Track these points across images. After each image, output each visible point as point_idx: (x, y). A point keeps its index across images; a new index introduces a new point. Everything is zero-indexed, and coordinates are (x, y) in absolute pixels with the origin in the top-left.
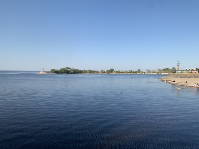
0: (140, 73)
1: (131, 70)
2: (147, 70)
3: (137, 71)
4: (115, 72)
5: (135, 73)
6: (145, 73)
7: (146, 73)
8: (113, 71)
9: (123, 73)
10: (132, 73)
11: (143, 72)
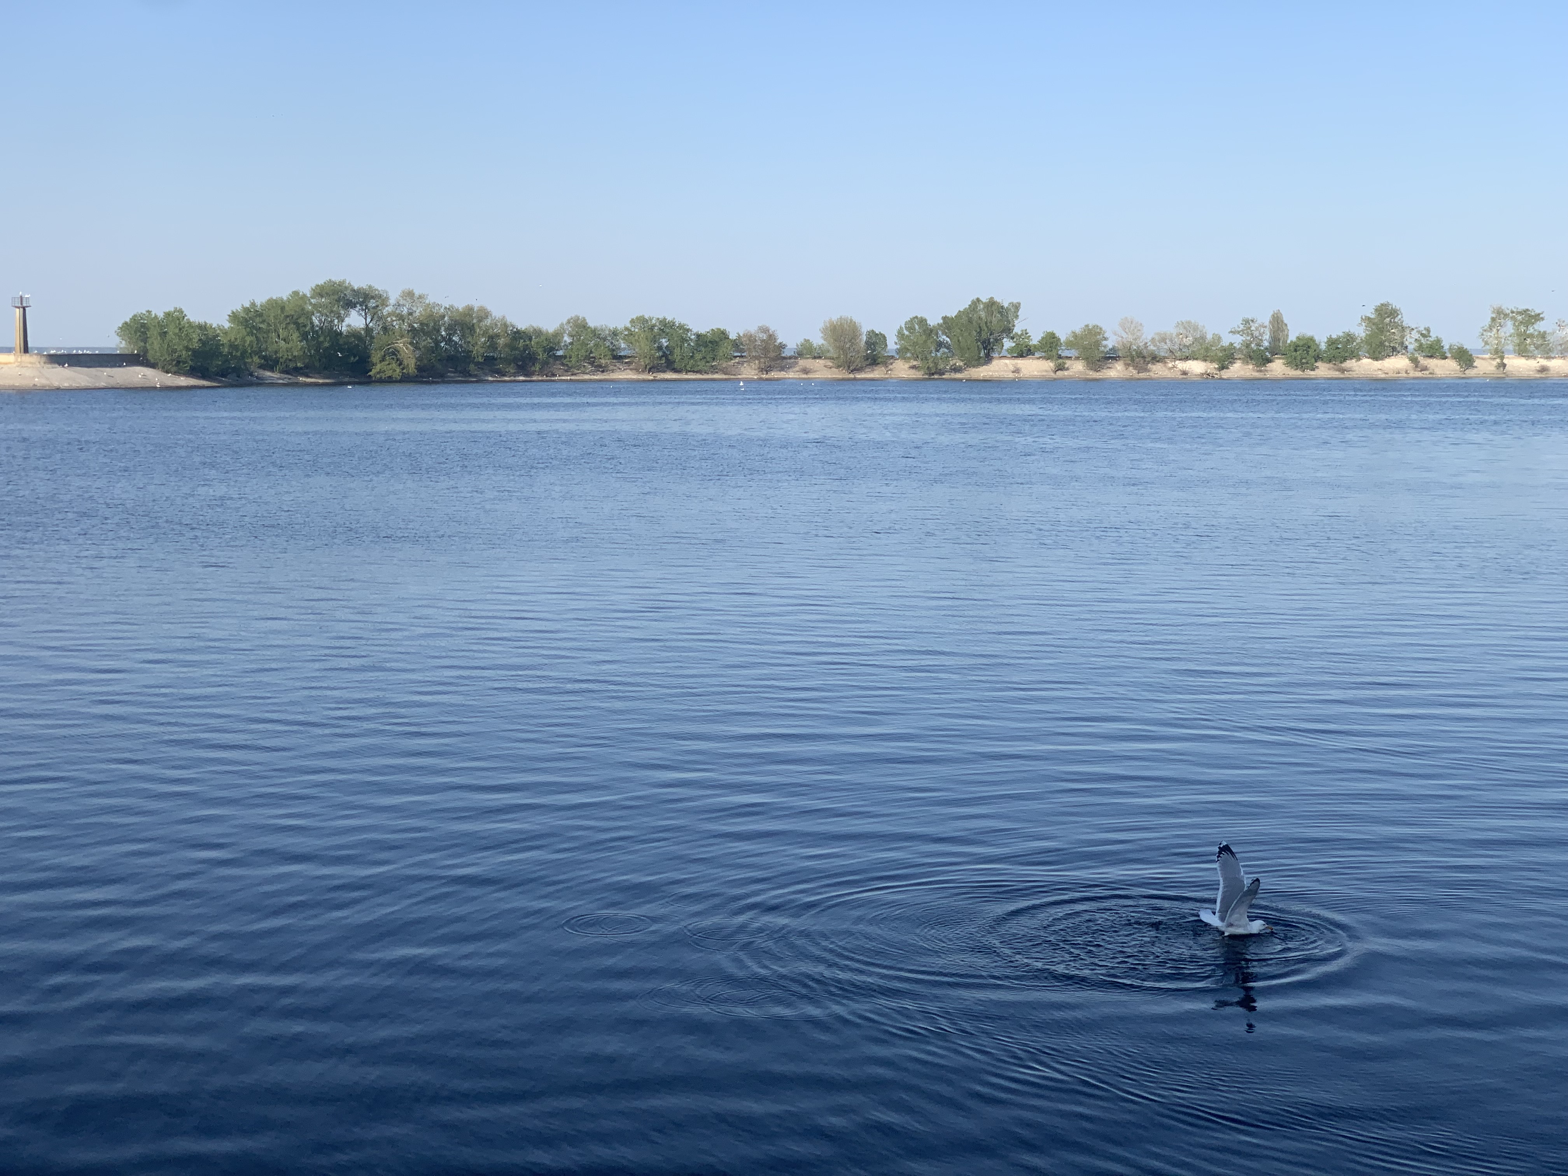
0: (1397, 364)
1: (1264, 319)
2: (1500, 315)
3: (1360, 332)
4: (1024, 352)
5: (1323, 370)
6: (1464, 357)
7: (1485, 366)
8: (1008, 331)
9: (1158, 371)
10: (1278, 368)
11: (1435, 350)
